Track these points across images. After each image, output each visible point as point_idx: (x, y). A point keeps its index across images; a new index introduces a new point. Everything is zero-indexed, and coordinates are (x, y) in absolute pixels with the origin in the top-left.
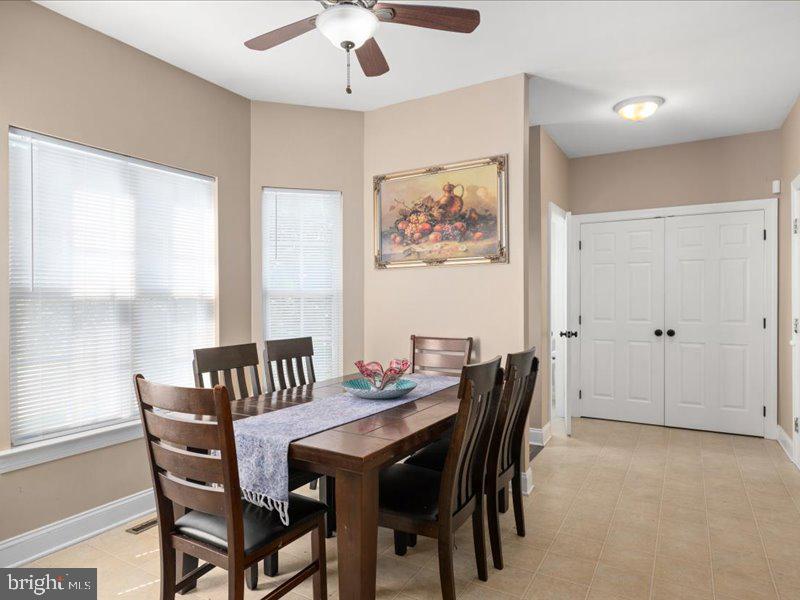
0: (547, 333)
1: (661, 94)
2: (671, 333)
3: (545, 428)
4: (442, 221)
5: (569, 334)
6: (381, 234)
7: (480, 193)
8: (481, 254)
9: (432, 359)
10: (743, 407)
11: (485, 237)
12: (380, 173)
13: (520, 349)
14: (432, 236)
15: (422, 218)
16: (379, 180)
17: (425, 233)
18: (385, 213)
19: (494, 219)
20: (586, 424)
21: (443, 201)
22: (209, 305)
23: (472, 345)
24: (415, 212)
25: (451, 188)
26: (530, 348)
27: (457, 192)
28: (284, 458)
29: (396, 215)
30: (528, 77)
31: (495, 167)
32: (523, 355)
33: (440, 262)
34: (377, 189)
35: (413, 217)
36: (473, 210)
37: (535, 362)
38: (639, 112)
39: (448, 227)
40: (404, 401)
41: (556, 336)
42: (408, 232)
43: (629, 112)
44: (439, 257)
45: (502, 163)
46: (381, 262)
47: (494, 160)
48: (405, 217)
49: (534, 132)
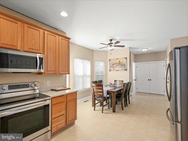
0: (132, 80)
1: (148, 48)
2: (150, 80)
3: (132, 93)
4: (118, 65)
5: (135, 80)
6: (110, 67)
7: (123, 62)
8: (123, 70)
9: (118, 83)
10: (161, 91)
11: (124, 68)
12: (110, 59)
13: (129, 82)
14: (117, 67)
15: (116, 65)
16: (110, 60)
17: (116, 67)
18: (110, 64)
19: (125, 65)
20: (138, 93)
21: (118, 63)
22: (89, 76)
23: (123, 81)
24: (115, 64)
25: (119, 61)
26: (130, 81)
27: (120, 62)
28: (106, 92)
29: (112, 64)
30: (129, 47)
31: (125, 59)
32: (130, 82)
33: (118, 71)
34: (109, 61)
35: (114, 65)
36: (122, 64)
37: (131, 83)
38: (145, 50)
39: (119, 66)
40: (115, 87)
41: (133, 80)
42: (114, 67)
43: (143, 50)
44: (118, 70)
45: (126, 58)
46: (110, 71)
47: (125, 58)
48: (113, 65)
49: (130, 52)
